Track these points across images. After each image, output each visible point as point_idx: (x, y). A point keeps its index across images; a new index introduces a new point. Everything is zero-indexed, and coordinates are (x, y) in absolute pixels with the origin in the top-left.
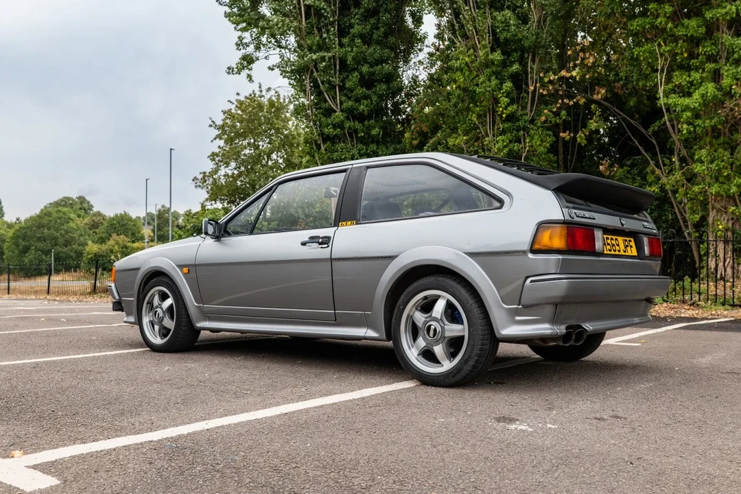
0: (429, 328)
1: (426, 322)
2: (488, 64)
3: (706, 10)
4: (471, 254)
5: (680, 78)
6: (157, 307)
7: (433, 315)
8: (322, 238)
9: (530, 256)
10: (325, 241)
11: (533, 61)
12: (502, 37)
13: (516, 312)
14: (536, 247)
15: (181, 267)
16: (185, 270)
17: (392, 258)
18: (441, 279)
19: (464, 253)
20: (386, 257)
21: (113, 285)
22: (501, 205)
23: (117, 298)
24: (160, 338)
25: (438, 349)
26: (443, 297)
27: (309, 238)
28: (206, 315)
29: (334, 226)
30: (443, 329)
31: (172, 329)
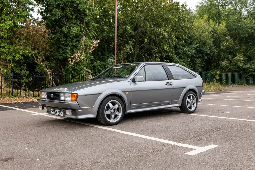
1: (190, 101)
6: (113, 108)
8: (170, 83)
9: (203, 87)
13: (200, 97)
16: (127, 93)
18: (192, 92)
19: (196, 87)
20: (183, 88)
21: (76, 102)
22: (196, 77)
23: (79, 108)
24: (112, 120)
25: (192, 106)
26: (191, 95)
27: (167, 83)
28: (130, 108)
29: (169, 80)
30: (193, 102)
31: (120, 115)
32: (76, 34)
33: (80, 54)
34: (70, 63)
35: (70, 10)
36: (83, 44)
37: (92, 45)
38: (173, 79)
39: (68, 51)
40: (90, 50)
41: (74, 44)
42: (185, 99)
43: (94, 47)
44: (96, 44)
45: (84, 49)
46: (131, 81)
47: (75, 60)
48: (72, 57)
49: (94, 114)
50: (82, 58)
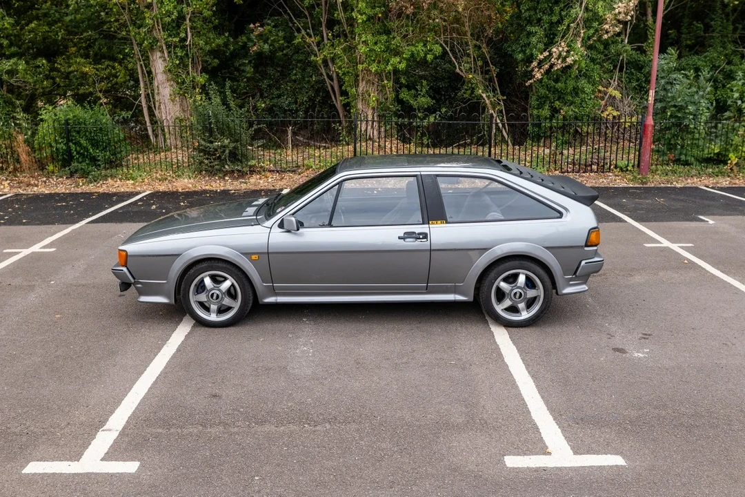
0: (515, 294)
1: (512, 290)
4: (547, 248)
7: (518, 285)
8: (419, 234)
9: (586, 249)
13: (571, 280)
14: (589, 244)
16: (253, 257)
17: (486, 249)
18: (524, 262)
19: (544, 247)
20: (481, 249)
21: (125, 269)
22: (561, 215)
23: (133, 281)
24: (215, 314)
25: (521, 306)
26: (523, 273)
27: (405, 233)
28: (274, 292)
29: (423, 224)
30: (525, 293)
31: (236, 305)
36: (580, 16)
37: (609, 16)
38: (439, 222)
39: (534, 40)
40: (607, 32)
41: (554, 18)
42: (486, 283)
43: (619, 22)
44: (626, 14)
45: (582, 31)
46: (276, 227)
47: (547, 66)
48: (542, 57)
49: (168, 296)
50: (569, 60)
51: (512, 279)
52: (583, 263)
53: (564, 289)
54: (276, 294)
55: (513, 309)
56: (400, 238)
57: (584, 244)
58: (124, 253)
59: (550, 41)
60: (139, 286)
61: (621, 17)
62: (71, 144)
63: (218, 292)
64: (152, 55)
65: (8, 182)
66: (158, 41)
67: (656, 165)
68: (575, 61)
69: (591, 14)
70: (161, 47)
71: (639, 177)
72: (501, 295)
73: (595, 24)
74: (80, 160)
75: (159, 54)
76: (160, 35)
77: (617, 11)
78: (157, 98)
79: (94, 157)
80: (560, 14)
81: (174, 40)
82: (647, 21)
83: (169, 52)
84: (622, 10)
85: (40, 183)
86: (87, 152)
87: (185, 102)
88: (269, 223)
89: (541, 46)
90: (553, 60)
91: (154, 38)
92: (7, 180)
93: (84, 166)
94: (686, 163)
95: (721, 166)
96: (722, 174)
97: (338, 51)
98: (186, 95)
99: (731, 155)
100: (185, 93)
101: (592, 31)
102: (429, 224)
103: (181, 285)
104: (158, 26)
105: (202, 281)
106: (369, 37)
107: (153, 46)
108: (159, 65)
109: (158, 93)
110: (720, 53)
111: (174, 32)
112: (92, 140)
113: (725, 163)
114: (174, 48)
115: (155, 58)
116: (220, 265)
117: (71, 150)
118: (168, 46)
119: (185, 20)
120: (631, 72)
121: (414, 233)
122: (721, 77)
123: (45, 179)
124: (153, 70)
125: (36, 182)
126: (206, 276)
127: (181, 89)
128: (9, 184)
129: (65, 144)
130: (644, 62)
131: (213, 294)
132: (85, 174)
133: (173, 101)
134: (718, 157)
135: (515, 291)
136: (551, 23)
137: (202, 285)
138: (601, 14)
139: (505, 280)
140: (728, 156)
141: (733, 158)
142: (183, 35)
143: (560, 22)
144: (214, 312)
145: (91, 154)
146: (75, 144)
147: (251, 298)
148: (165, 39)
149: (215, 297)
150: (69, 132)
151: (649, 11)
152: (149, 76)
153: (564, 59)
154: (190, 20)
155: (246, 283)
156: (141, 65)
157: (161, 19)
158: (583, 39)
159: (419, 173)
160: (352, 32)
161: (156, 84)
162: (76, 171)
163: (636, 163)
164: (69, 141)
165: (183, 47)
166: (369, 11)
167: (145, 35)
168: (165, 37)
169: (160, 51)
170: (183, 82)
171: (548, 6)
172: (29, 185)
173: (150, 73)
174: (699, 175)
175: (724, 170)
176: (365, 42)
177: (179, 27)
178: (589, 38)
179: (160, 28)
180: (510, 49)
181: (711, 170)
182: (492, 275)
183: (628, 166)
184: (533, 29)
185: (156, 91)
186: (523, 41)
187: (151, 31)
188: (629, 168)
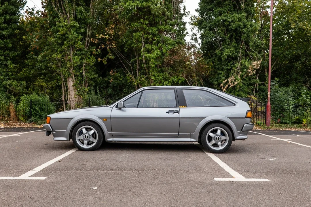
0: (216, 138)
1: (215, 136)
2: (73, 27)
3: (159, 25)
4: (229, 118)
5: (148, 46)
6: (86, 134)
7: (217, 134)
8: (175, 111)
9: (246, 119)
10: (178, 112)
11: (89, 28)
12: (79, 16)
13: (240, 133)
14: (247, 117)
15: (100, 118)
16: (104, 119)
17: (203, 118)
18: (220, 124)
19: (228, 118)
20: (201, 118)
21: (49, 125)
22: (235, 105)
23: (52, 130)
24: (86, 146)
25: (219, 143)
26: (220, 129)
27: (169, 111)
28: (112, 136)
29: (177, 107)
30: (221, 138)
31: (95, 142)
32: (228, 56)
33: (234, 79)
34: (222, 89)
35: (222, 31)
36: (239, 66)
37: (250, 67)
38: (184, 107)
39: (221, 76)
40: (250, 73)
41: (228, 67)
42: (204, 133)
43: (255, 69)
44: (257, 66)
45: (240, 73)
46: (114, 107)
47: (227, 86)
48: (225, 82)
49: (66, 137)
50: (236, 83)
51: (215, 131)
52: (245, 125)
53: (237, 137)
54: (113, 137)
55: (216, 145)
56: (167, 112)
57: (245, 117)
58: (49, 118)
59: (227, 77)
60: (54, 133)
61: (255, 67)
62: (32, 109)
63: (88, 135)
64: (68, 79)
65: (4, 124)
66: (71, 74)
67: (273, 124)
68: (238, 83)
69: (243, 66)
70: (72, 76)
71: (266, 127)
72: (210, 139)
73: (245, 70)
74: (35, 116)
75: (71, 79)
76: (72, 71)
77: (253, 65)
78: (69, 96)
79: (41, 115)
80: (231, 66)
81: (78, 73)
82: (265, 74)
83: (75, 79)
84: (255, 64)
85: (17, 125)
86: (38, 113)
87: (80, 98)
88: (112, 106)
89: (224, 78)
90: (229, 83)
91: (70, 73)
92: (3, 123)
93: (36, 118)
94: (286, 123)
95: (300, 124)
96: (301, 127)
97: (143, 79)
98: (81, 95)
99: (303, 120)
100: (80, 94)
101: (244, 73)
102: (179, 107)
103: (72, 131)
104: (72, 68)
105: (82, 130)
106: (156, 73)
107: (69, 76)
108: (71, 83)
109: (70, 94)
110: (295, 86)
111: (78, 71)
112: (41, 108)
113: (302, 123)
114: (78, 77)
115: (69, 81)
116: (90, 123)
117: (31, 112)
118: (75, 76)
119: (83, 66)
120: (260, 93)
121: (173, 111)
122: (296, 95)
123: (19, 123)
124: (68, 85)
125: (15, 124)
126: (83, 128)
127: (79, 93)
128: (4, 125)
129: (29, 109)
130: (265, 89)
131: (86, 136)
132: (36, 122)
133: (75, 97)
134: (298, 121)
135: (216, 137)
136: (228, 70)
137: (81, 132)
138: (247, 66)
139: (212, 132)
140: (302, 120)
141: (305, 121)
142: (81, 71)
143: (231, 69)
144: (86, 144)
145: (39, 114)
146: (33, 110)
147: (102, 138)
148: (74, 73)
149: (86, 137)
150: (31, 105)
151: (266, 70)
152: (66, 88)
153: (234, 83)
154: (85, 66)
155: (101, 132)
156: (64, 84)
157: (73, 65)
158: (240, 76)
159: (175, 88)
160: (149, 73)
161: (69, 91)
162: (32, 121)
163: (264, 123)
164: (31, 108)
165: (81, 76)
166: (156, 63)
167: (67, 71)
168: (74, 72)
169: (72, 78)
170: (80, 90)
171: (226, 63)
172: (12, 125)
173: (67, 87)
174: (291, 128)
175: (301, 126)
176: (154, 75)
177: (80, 69)
178: (243, 76)
179: (73, 69)
180: (211, 80)
181: (296, 126)
182: (206, 129)
183: (261, 123)
184: (220, 72)
185: (69, 94)
186: (217, 76)
187: (69, 70)
188: (262, 124)
